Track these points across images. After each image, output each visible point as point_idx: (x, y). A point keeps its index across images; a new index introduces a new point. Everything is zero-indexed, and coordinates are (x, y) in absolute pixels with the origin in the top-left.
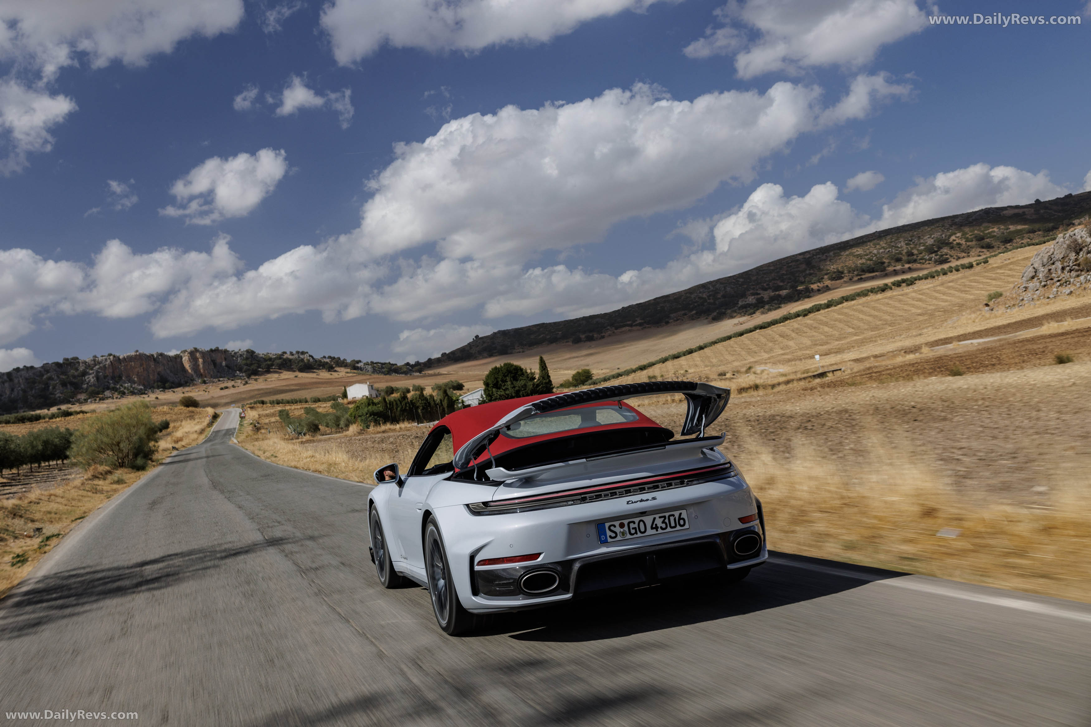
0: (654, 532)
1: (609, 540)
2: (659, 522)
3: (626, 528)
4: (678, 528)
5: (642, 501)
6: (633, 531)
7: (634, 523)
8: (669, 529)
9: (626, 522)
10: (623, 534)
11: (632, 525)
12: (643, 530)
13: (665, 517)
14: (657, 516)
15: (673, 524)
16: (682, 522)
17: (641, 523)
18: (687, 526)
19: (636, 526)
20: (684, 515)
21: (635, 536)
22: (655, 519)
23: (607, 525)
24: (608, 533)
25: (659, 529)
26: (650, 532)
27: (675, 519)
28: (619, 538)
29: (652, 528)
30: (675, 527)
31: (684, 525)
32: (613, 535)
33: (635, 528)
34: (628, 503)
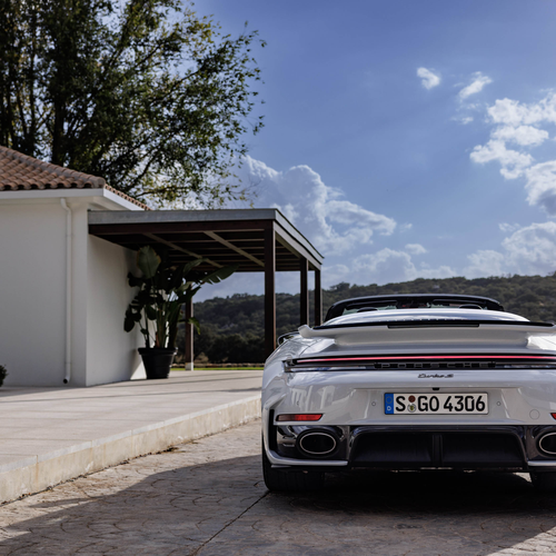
0: (447, 411)
1: (396, 412)
2: (454, 402)
3: (416, 403)
4: (475, 411)
5: (436, 376)
6: (423, 407)
7: (426, 398)
8: (464, 411)
9: (417, 396)
10: (412, 408)
11: (423, 401)
12: (434, 407)
13: (462, 398)
14: (453, 396)
15: (470, 407)
16: (480, 406)
17: (434, 400)
18: (485, 411)
19: (428, 401)
20: (485, 399)
21: (425, 412)
22: (450, 398)
23: (395, 396)
24: (396, 405)
25: (453, 410)
26: (442, 410)
27: (473, 402)
28: (406, 411)
29: (445, 407)
30: (472, 409)
31: (483, 409)
32: (401, 407)
33: (426, 404)
34: (420, 376)
